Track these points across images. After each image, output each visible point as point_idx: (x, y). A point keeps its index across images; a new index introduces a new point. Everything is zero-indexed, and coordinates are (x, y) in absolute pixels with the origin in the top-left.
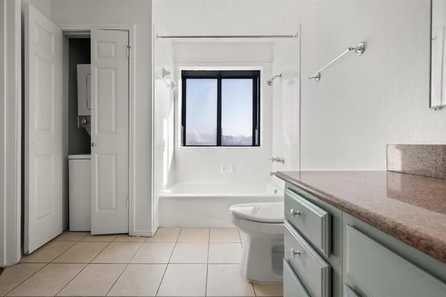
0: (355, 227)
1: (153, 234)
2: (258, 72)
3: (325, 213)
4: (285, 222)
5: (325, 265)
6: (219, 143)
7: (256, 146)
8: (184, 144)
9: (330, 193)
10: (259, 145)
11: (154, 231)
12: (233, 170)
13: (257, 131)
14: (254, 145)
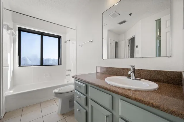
0: (91, 86)
1: (2, 117)
2: (61, 36)
3: (85, 85)
4: (75, 90)
5: (85, 97)
6: (42, 64)
7: (60, 65)
8: (20, 65)
9: (86, 80)
10: (61, 65)
11: (2, 115)
12: (50, 75)
13: (60, 59)
14: (59, 65)
